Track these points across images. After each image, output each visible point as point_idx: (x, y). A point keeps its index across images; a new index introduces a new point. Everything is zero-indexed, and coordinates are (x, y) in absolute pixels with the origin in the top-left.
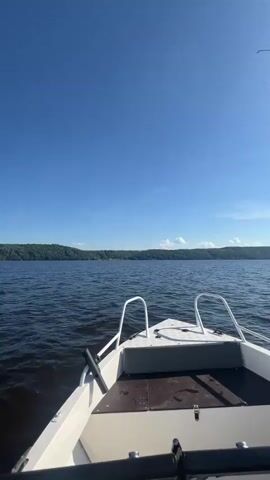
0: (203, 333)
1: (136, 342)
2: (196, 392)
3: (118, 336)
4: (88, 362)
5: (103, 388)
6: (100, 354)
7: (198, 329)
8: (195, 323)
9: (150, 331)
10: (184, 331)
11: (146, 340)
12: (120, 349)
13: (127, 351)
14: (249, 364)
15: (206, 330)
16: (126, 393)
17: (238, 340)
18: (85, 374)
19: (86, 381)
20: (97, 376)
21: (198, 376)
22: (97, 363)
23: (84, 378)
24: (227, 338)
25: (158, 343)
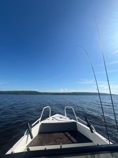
0: (66, 119)
1: (46, 121)
2: (62, 138)
3: (40, 119)
4: (28, 128)
5: (32, 137)
6: (33, 125)
9: (51, 118)
10: (61, 118)
11: (50, 120)
12: (40, 123)
13: (42, 124)
14: (79, 130)
16: (39, 139)
17: (76, 121)
18: (26, 132)
19: (26, 135)
20: (30, 133)
21: (65, 133)
22: (31, 128)
23: (25, 133)
24: (73, 121)
25: (52, 122)
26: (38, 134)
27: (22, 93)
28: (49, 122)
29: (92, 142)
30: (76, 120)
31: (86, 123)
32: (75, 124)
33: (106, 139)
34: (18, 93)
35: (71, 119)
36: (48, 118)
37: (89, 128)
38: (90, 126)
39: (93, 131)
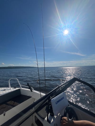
7: (9, 89)
15: (11, 88)
29: (31, 97)
30: (20, 87)
31: (28, 87)
33: (39, 92)
35: (15, 88)
38: (31, 88)
39: (32, 90)
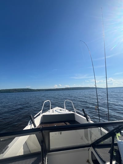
0: (65, 111)
1: (47, 113)
3: (41, 111)
4: (31, 118)
6: (35, 116)
8: (64, 108)
9: (51, 110)
10: (61, 110)
11: (50, 112)
12: (41, 115)
13: (43, 115)
14: (77, 119)
22: (34, 119)
23: (29, 123)
24: (71, 112)
25: (53, 114)
26: (40, 124)
27: (15, 92)
28: (50, 114)
30: (74, 112)
32: (73, 115)
34: (11, 92)
36: (49, 111)
37: (85, 118)
38: (86, 116)
